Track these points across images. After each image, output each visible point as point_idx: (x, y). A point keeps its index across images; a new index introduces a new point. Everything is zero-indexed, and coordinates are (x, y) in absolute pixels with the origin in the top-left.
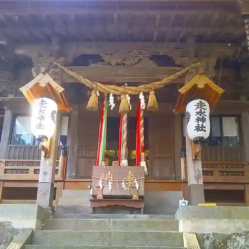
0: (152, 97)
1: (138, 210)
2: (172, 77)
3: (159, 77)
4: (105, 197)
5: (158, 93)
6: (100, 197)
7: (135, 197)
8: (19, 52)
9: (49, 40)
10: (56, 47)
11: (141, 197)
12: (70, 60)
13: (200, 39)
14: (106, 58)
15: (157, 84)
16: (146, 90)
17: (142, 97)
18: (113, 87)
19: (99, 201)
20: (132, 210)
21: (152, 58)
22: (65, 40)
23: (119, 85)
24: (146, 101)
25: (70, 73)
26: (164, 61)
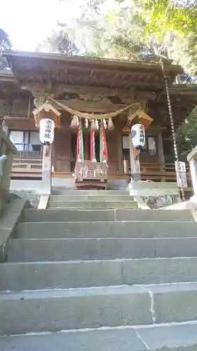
0: (110, 122)
1: (104, 188)
2: (121, 110)
3: (113, 110)
4: (84, 180)
5: (114, 119)
6: (81, 180)
7: (102, 180)
8: (24, 88)
9: (45, 81)
10: (49, 86)
11: (105, 180)
12: (57, 96)
13: (138, 88)
14: (81, 96)
15: (114, 114)
16: (106, 117)
17: (105, 121)
18: (87, 114)
19: (81, 182)
20: (99, 188)
21: (109, 98)
22: (55, 82)
23: (90, 113)
24: (107, 123)
25: (59, 104)
26: (116, 101)
